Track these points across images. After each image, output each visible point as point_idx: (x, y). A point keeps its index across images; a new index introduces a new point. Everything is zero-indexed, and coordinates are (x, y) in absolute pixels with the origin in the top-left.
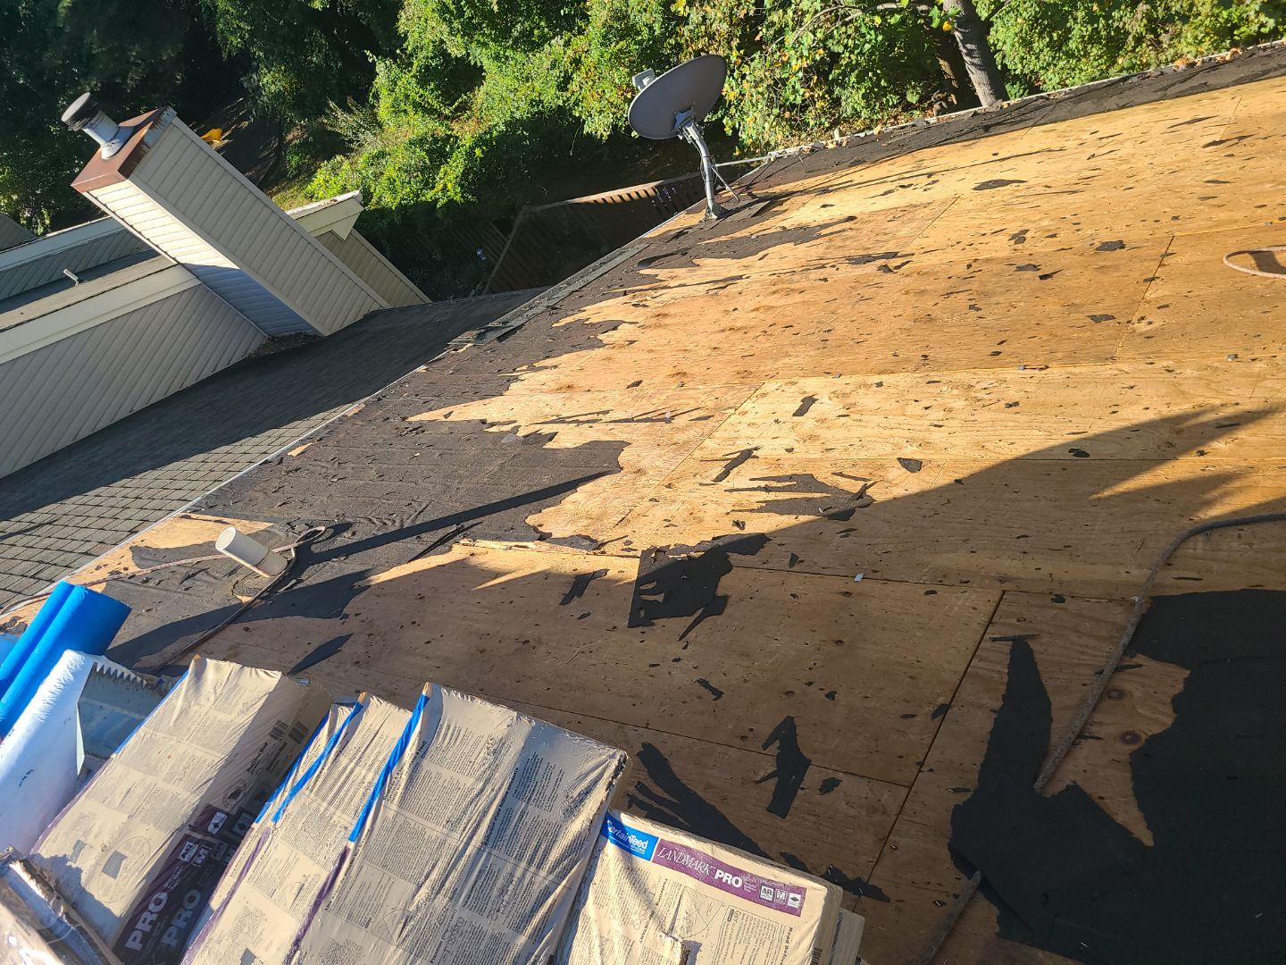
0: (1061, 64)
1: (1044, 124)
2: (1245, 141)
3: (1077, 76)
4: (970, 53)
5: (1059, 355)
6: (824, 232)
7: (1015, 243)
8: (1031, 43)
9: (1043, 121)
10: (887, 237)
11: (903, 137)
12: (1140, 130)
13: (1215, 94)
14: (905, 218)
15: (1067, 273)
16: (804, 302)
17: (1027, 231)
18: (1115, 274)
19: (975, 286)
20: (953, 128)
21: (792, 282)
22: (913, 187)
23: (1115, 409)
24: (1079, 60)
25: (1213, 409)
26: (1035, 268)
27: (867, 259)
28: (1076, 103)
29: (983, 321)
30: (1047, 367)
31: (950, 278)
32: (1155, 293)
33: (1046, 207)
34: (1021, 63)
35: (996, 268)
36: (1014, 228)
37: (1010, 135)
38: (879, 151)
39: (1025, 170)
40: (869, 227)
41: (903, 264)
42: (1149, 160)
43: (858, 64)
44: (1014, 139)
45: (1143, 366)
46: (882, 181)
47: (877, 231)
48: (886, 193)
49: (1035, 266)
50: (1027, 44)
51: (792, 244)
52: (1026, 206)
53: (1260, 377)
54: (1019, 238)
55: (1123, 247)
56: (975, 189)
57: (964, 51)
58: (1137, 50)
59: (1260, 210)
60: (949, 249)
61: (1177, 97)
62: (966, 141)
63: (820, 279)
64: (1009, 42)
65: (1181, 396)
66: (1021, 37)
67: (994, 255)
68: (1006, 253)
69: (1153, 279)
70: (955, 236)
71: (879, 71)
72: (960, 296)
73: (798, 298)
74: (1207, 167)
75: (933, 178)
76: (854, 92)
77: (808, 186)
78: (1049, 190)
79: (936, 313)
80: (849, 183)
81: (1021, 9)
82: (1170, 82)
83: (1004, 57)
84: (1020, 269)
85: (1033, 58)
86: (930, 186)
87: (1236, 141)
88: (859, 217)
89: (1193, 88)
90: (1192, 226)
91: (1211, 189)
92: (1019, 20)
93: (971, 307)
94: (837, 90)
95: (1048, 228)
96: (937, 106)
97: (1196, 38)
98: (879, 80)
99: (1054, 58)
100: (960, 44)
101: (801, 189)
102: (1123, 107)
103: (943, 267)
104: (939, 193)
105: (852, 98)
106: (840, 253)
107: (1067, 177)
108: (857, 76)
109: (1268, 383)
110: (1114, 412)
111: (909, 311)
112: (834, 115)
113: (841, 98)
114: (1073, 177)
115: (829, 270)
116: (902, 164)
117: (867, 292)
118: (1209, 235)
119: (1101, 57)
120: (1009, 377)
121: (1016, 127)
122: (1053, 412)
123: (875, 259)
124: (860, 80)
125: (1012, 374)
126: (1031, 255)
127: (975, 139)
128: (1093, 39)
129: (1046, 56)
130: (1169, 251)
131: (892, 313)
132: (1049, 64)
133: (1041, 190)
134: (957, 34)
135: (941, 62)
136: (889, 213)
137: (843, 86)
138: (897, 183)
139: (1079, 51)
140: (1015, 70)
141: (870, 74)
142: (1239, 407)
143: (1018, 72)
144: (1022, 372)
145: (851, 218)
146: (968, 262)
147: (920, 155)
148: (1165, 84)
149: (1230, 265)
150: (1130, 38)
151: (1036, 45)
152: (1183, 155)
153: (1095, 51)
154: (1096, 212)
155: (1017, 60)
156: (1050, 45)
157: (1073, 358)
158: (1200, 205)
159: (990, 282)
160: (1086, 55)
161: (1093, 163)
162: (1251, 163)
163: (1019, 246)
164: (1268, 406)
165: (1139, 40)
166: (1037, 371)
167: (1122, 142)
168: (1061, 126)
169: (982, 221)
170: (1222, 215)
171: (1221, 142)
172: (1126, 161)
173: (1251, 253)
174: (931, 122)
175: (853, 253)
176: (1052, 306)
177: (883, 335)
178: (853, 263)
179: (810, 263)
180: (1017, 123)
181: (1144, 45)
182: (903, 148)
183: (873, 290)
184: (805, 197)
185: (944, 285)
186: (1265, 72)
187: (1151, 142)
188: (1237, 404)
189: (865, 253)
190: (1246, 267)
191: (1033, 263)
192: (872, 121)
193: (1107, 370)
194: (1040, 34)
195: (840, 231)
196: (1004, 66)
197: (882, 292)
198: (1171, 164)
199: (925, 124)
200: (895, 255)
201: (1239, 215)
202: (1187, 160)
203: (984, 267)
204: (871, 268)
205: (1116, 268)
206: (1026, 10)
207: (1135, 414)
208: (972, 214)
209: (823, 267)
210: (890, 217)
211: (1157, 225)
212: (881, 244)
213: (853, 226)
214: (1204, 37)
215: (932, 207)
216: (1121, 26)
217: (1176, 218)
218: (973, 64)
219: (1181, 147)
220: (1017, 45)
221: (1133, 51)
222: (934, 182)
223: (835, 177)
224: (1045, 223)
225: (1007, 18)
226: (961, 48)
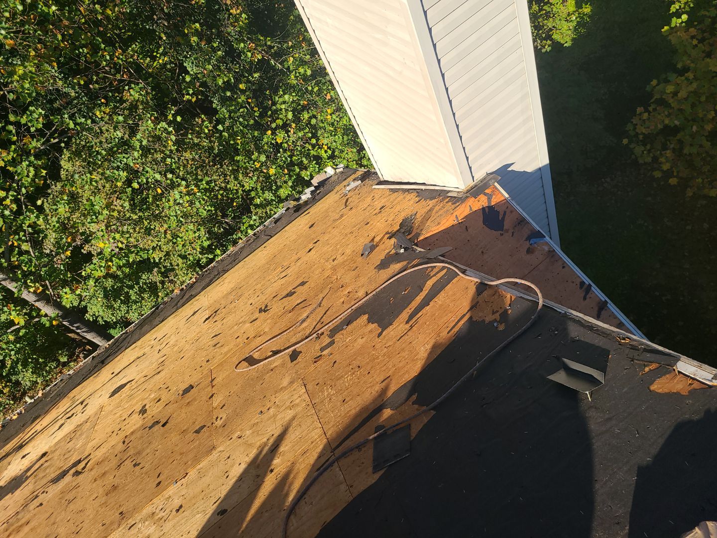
0: (134, 307)
1: (131, 346)
2: (218, 312)
3: (145, 308)
4: (78, 328)
5: (189, 463)
6: (29, 474)
7: (142, 415)
8: (113, 306)
9: (129, 345)
10: (71, 453)
11: (58, 389)
12: (174, 328)
13: (197, 297)
14: (78, 435)
15: (174, 416)
16: (32, 529)
17: (145, 405)
18: (196, 403)
19: (131, 452)
20: (84, 371)
21: (18, 520)
22: (75, 415)
23: (227, 475)
24: (141, 302)
25: (265, 444)
26: (158, 422)
27: (64, 474)
28: (141, 329)
29: (144, 469)
30: (187, 474)
31: (116, 456)
32: (217, 401)
33: (150, 387)
34: (113, 316)
35: (138, 435)
36: (138, 408)
37: (116, 359)
38: (47, 405)
39: (132, 373)
40: (58, 453)
41: (86, 464)
42: (184, 340)
43: (18, 359)
44: (119, 361)
45: (228, 443)
46: (55, 421)
47: (63, 452)
48: (60, 427)
49: (157, 422)
50: (111, 307)
51: (10, 495)
52: (139, 392)
53: (275, 416)
54: (143, 411)
55: (193, 388)
56: (110, 397)
57: (74, 328)
58: (165, 287)
59: (238, 339)
60: (110, 439)
61: (183, 306)
62: (94, 374)
63: (38, 507)
64: (100, 310)
65: (250, 447)
66: (106, 306)
67: (134, 428)
68: (141, 423)
69: (212, 396)
70: (109, 430)
71: (34, 356)
72: (126, 462)
73: (26, 529)
74: (209, 331)
75: (84, 404)
76: (25, 373)
77: (8, 450)
78: (147, 378)
79: (116, 481)
80: (35, 433)
81: (97, 295)
82: (177, 301)
83: (102, 318)
84: (150, 428)
85: (118, 311)
86: (84, 409)
87: (215, 314)
88: (49, 451)
89: (187, 299)
90: (216, 361)
91: (216, 340)
92: (99, 299)
93: (135, 465)
94: (14, 378)
95: (155, 398)
96: (81, 355)
97: (184, 273)
98: (37, 360)
99: (128, 307)
100: (70, 327)
101: (4, 454)
102: (163, 321)
103: (110, 451)
104: (91, 410)
105: (26, 377)
106: (45, 481)
107: (152, 367)
108: (22, 365)
109: (279, 417)
110: (227, 477)
111: (101, 491)
112: (20, 390)
113: (18, 381)
114: (155, 366)
115: (41, 497)
116: (64, 405)
117: (70, 496)
118: (225, 361)
119: (151, 296)
120: (170, 493)
121: (117, 354)
122: (201, 497)
123: (68, 471)
124: (25, 365)
125: (171, 490)
126: (153, 417)
127: (99, 371)
128: (142, 290)
129: (124, 308)
130: (213, 378)
131: (91, 499)
132: (128, 311)
133: (143, 379)
134: (64, 323)
135: (70, 335)
136: (66, 438)
137: (16, 374)
138: (64, 418)
139: (138, 299)
140: (112, 320)
141: (30, 360)
142: (274, 436)
143: (114, 320)
144: (176, 485)
145: (44, 455)
146: (122, 440)
147: (71, 395)
148: (175, 302)
149: (239, 371)
150: (158, 283)
151: (115, 306)
152: (197, 330)
153: (146, 296)
154: (173, 377)
155: (110, 316)
156: (122, 302)
157: (197, 460)
158: (215, 349)
159: (138, 445)
160: (143, 298)
161: (161, 354)
162: (224, 321)
163: (145, 415)
164: (284, 427)
165: (163, 283)
166: (183, 480)
167: (170, 337)
168: (139, 343)
169: (121, 412)
170: (225, 349)
171: (209, 317)
172: (174, 346)
173: (244, 360)
174: (71, 373)
175: (53, 476)
176: (174, 438)
177: (91, 516)
178: (55, 483)
179: (27, 500)
180: (117, 352)
181: (166, 283)
182: (61, 395)
183: (74, 492)
184: (9, 459)
185: (114, 462)
186: (211, 281)
187: (182, 331)
188: (273, 435)
189: (61, 471)
190: (244, 368)
191: (155, 420)
192: (47, 381)
193: (215, 454)
194: (114, 300)
195: (40, 467)
196: (105, 321)
197: (80, 489)
198: (195, 337)
199: (68, 376)
200: (79, 461)
201: (231, 346)
202: (200, 332)
203: (132, 438)
204: (68, 478)
205: (195, 400)
206: (99, 294)
207: (237, 471)
208: (115, 411)
209: (37, 496)
210: (68, 440)
211: (202, 368)
212: (68, 460)
213: (47, 459)
214: (187, 272)
215: (90, 420)
216: (150, 281)
217: (208, 361)
218: (84, 332)
219: (195, 327)
220: (105, 310)
221: (163, 288)
222: (85, 406)
223: (24, 435)
224: (152, 396)
225: (92, 302)
226: (72, 328)
